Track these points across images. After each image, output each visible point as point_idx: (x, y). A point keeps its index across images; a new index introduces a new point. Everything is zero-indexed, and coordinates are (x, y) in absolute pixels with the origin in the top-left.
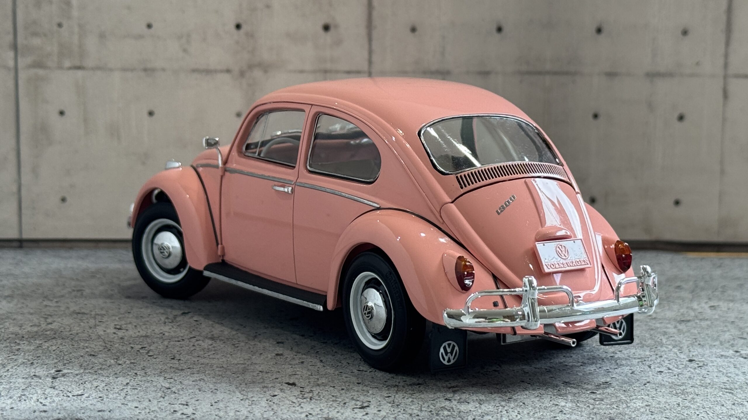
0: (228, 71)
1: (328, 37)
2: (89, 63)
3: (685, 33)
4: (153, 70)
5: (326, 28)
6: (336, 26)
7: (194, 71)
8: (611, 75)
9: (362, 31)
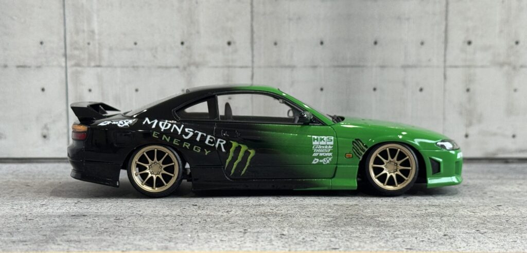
0: (177, 67)
1: (230, 48)
2: (104, 63)
3: (422, 43)
4: (137, 67)
5: (229, 43)
6: (234, 43)
7: (160, 67)
8: (382, 67)
9: (248, 45)
